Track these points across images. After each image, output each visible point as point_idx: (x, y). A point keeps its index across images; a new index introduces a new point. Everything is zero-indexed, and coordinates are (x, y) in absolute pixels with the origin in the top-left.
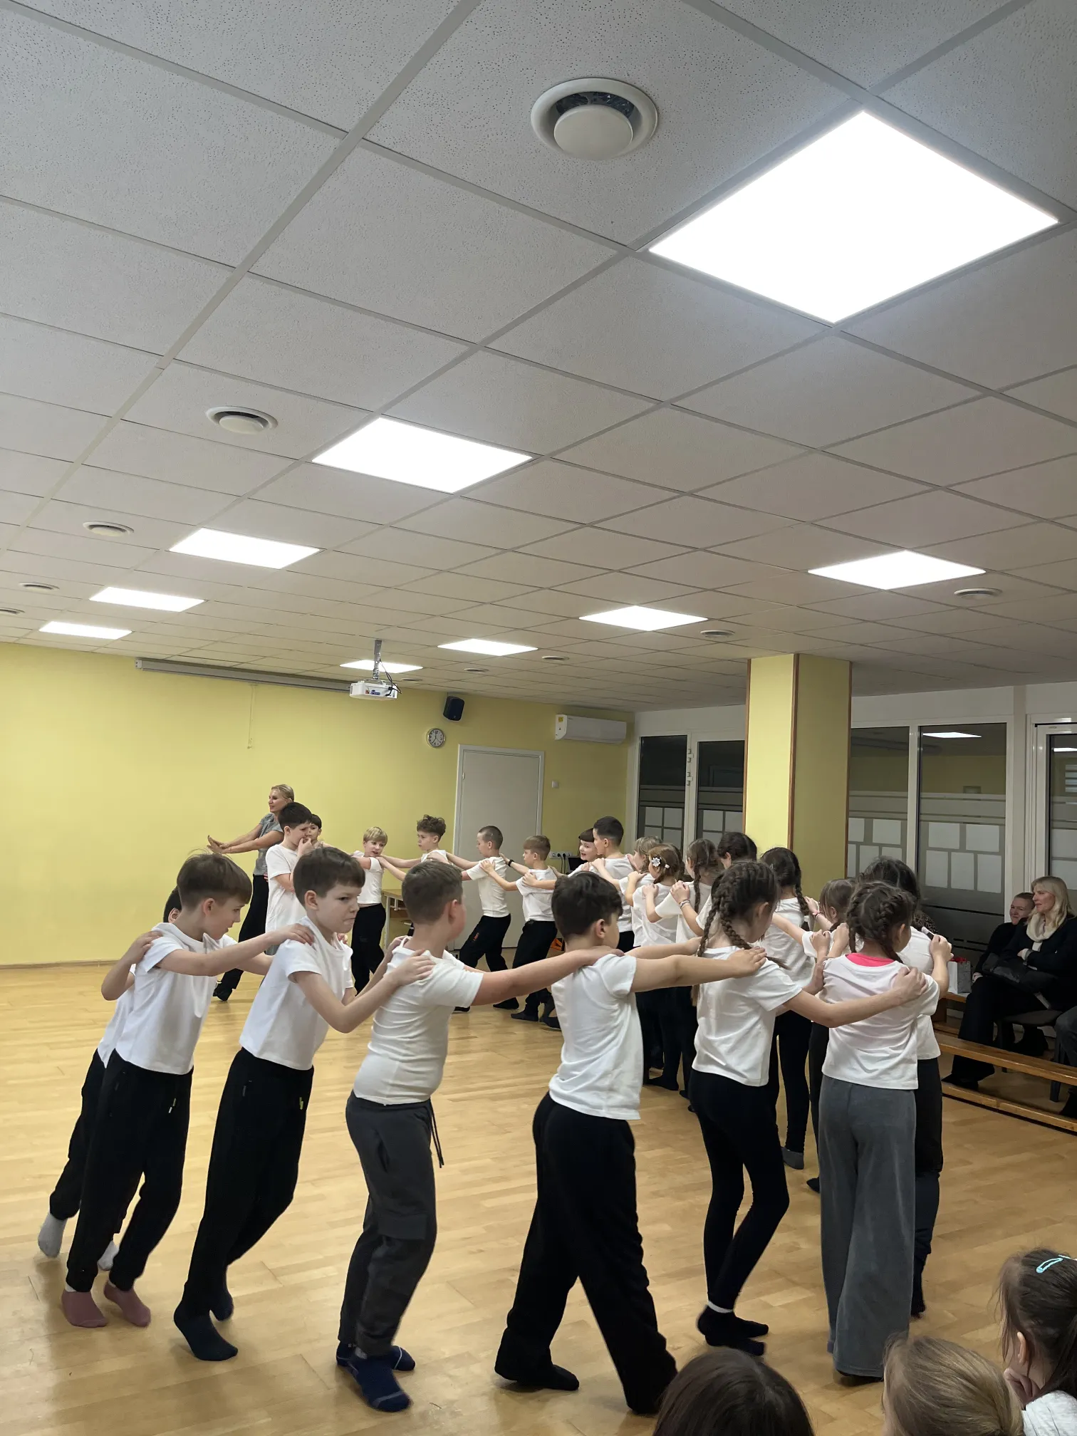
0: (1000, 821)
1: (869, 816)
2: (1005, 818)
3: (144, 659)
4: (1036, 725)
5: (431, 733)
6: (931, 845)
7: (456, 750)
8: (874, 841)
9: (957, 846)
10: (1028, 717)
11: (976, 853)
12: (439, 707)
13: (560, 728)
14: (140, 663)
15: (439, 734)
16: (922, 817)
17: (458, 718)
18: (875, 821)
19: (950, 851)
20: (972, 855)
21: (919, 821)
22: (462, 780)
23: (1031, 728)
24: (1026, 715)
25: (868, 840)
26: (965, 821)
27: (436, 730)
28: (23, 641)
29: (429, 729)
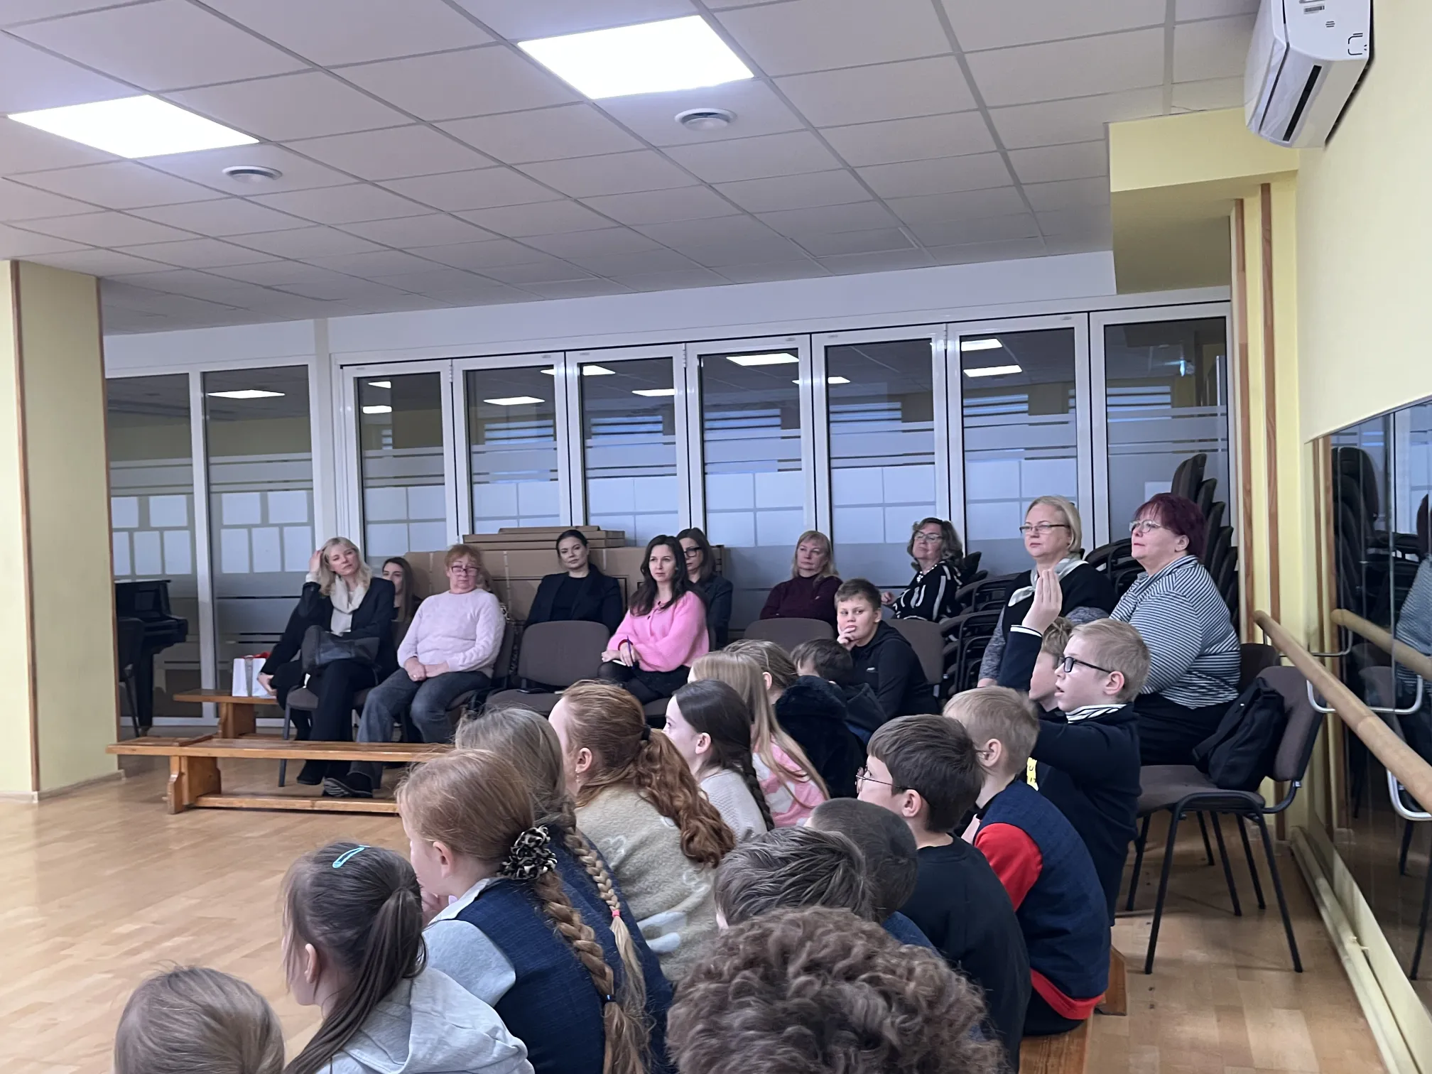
0: (307, 485)
1: (144, 493)
2: (312, 480)
4: (342, 366)
6: (226, 522)
8: (153, 524)
9: (258, 521)
10: (332, 356)
11: (281, 526)
16: (214, 488)
18: (152, 499)
19: (249, 527)
20: (276, 530)
21: (209, 493)
23: (336, 368)
24: (330, 355)
25: (145, 524)
26: (265, 487)
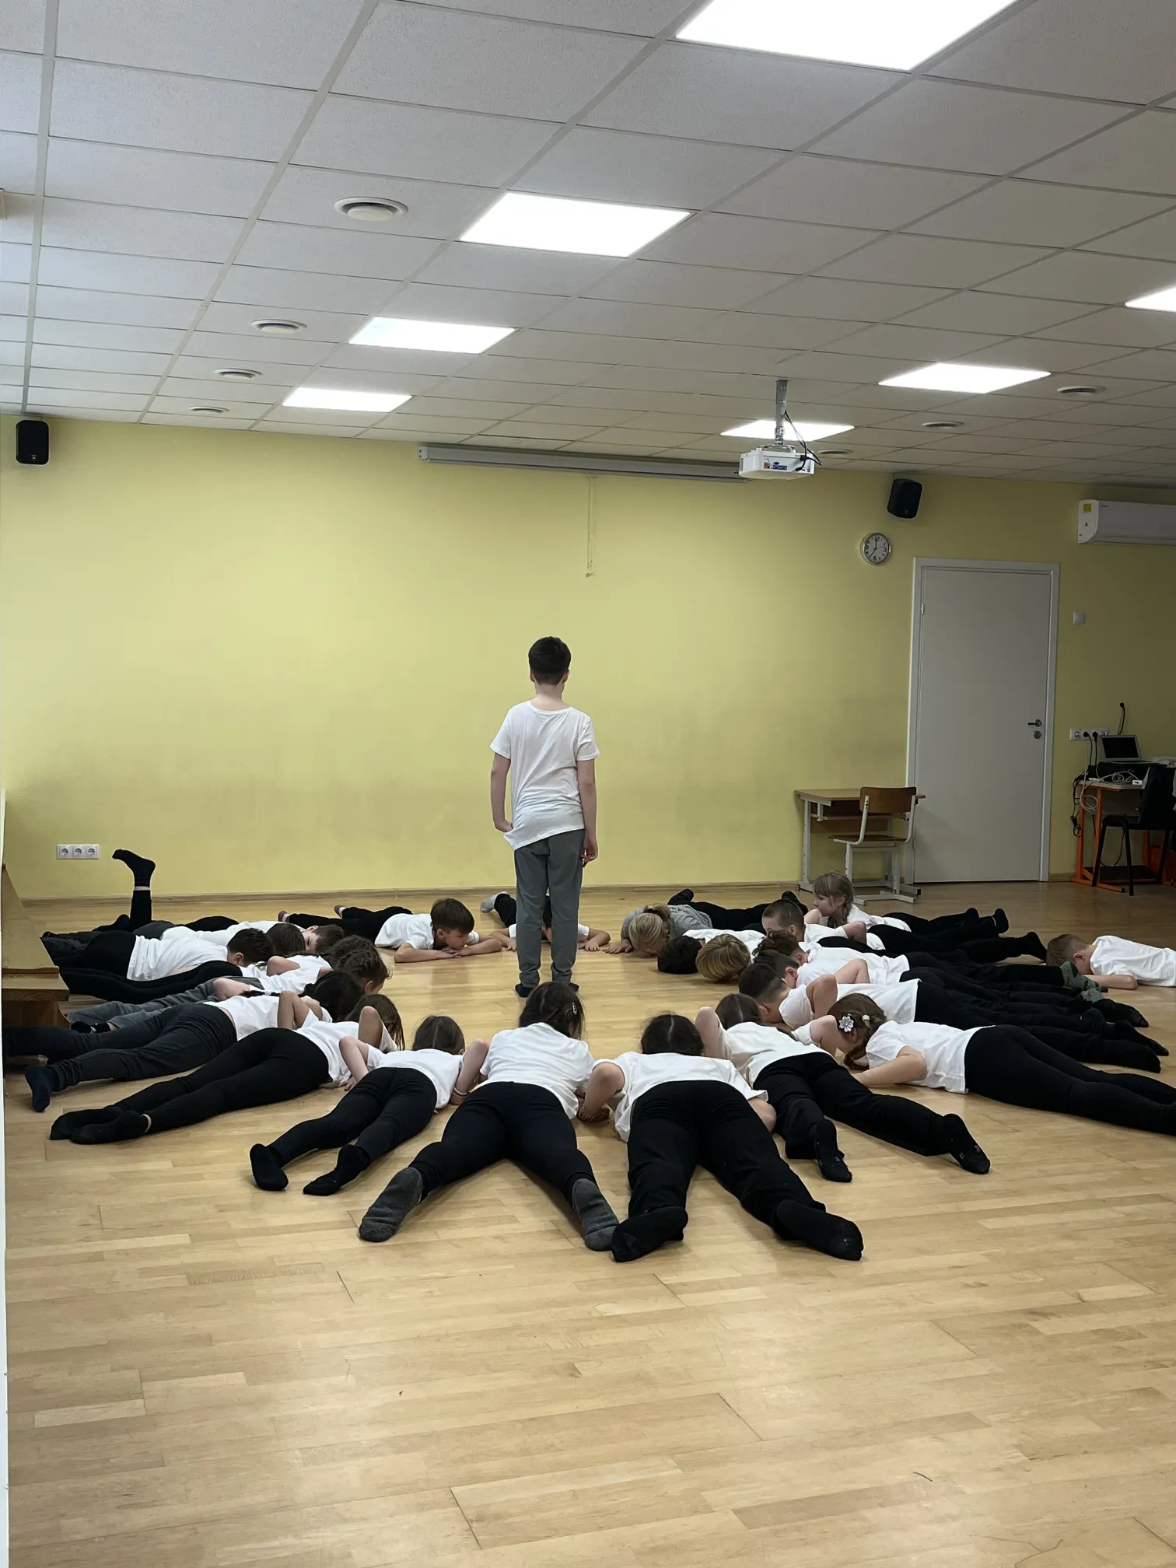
3: (430, 445)
5: (867, 541)
7: (910, 566)
12: (881, 497)
13: (1087, 523)
14: (424, 449)
15: (881, 542)
17: (912, 514)
22: (920, 616)
27: (876, 536)
28: (261, 426)
29: (865, 534)
